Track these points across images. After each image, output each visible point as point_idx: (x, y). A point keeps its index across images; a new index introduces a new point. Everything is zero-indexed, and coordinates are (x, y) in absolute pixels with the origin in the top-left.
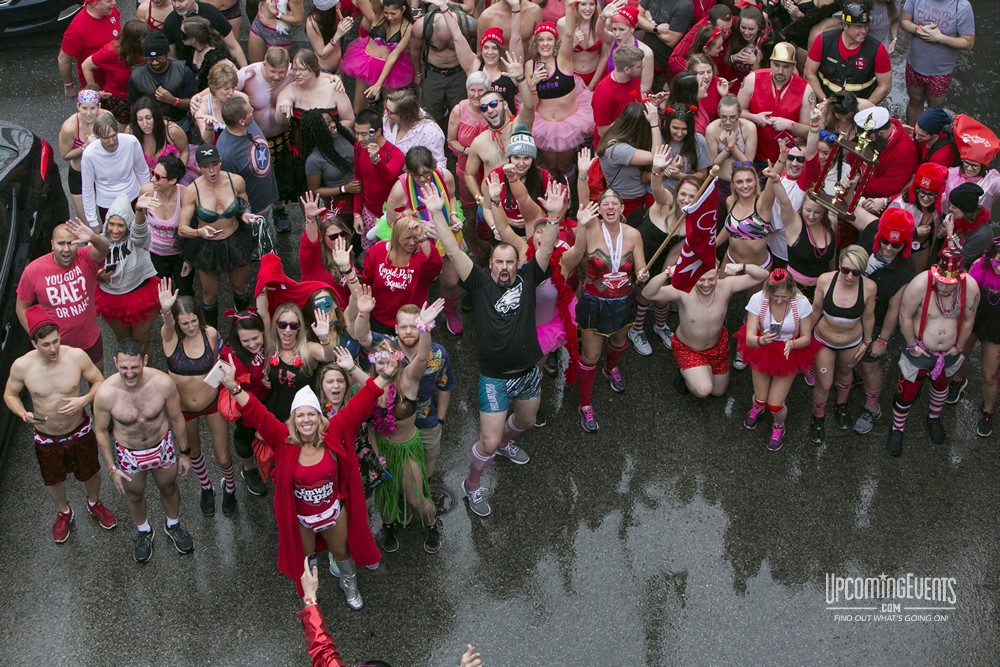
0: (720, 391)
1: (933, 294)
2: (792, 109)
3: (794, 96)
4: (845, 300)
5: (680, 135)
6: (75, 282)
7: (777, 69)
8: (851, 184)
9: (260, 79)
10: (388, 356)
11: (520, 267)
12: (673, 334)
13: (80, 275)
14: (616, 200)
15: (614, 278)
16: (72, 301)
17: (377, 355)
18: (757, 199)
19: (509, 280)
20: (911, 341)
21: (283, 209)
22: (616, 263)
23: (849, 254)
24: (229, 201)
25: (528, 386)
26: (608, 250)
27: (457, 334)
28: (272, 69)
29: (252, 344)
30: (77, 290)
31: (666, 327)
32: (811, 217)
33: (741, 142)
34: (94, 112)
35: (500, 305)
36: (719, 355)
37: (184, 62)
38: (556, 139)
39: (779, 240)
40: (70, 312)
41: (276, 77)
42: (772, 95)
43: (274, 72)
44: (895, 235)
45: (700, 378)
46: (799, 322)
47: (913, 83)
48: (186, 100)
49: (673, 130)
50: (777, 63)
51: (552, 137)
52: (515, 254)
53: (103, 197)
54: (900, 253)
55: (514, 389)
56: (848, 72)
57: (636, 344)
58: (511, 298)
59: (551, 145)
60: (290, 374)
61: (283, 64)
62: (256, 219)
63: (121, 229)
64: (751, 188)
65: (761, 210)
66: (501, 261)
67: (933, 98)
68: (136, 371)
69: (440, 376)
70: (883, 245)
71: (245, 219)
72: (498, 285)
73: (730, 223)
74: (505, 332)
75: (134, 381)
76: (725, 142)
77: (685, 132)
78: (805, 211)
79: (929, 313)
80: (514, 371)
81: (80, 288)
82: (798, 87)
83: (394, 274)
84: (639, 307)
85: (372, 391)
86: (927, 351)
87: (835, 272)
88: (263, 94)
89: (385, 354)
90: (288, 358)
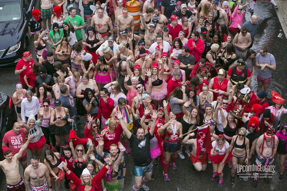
0: (204, 169)
1: (265, 141)
2: (224, 88)
3: (225, 84)
4: (240, 143)
5: (192, 96)
6: (19, 139)
7: (220, 76)
8: (242, 109)
9: (72, 81)
10: (110, 159)
11: (145, 135)
12: (190, 153)
13: (21, 137)
14: (173, 115)
15: (174, 137)
16: (18, 144)
17: (107, 159)
18: (212, 115)
19: (142, 138)
20: (259, 155)
21: (79, 117)
22: (174, 132)
23: (241, 130)
24: (64, 115)
25: (148, 169)
26: (172, 129)
27: (128, 153)
28: (75, 78)
29: (68, 155)
30: (20, 141)
31: (188, 151)
32: (230, 120)
33: (209, 98)
34: (21, 90)
35: (140, 145)
36: (204, 159)
37: (51, 75)
38: (157, 97)
39: (221, 126)
40: (18, 147)
41: (76, 80)
42: (219, 84)
43: (76, 79)
44: (253, 124)
45: (198, 166)
46: (226, 150)
47: (259, 81)
48: (51, 86)
49: (190, 94)
50: (220, 75)
51: (156, 96)
52: (144, 131)
53: (27, 114)
54: (255, 129)
55: (144, 169)
56: (240, 78)
57: (180, 156)
58: (143, 143)
59: (156, 98)
60: (81, 165)
61: (78, 77)
62: (72, 120)
63: (33, 124)
64: (210, 112)
65: (214, 117)
66: (140, 133)
67: (265, 85)
68: (36, 164)
69: (123, 164)
70: (250, 127)
71: (68, 121)
72: (139, 140)
73: (205, 121)
74: (141, 153)
75: (36, 167)
76: (205, 98)
77: (194, 95)
78: (228, 118)
79: (264, 146)
80: (144, 164)
81: (21, 140)
82: (226, 82)
83: (110, 136)
84: (181, 145)
85: (105, 170)
86: (264, 158)
87: (237, 135)
88: (73, 85)
89: (109, 159)
90: (80, 160)
